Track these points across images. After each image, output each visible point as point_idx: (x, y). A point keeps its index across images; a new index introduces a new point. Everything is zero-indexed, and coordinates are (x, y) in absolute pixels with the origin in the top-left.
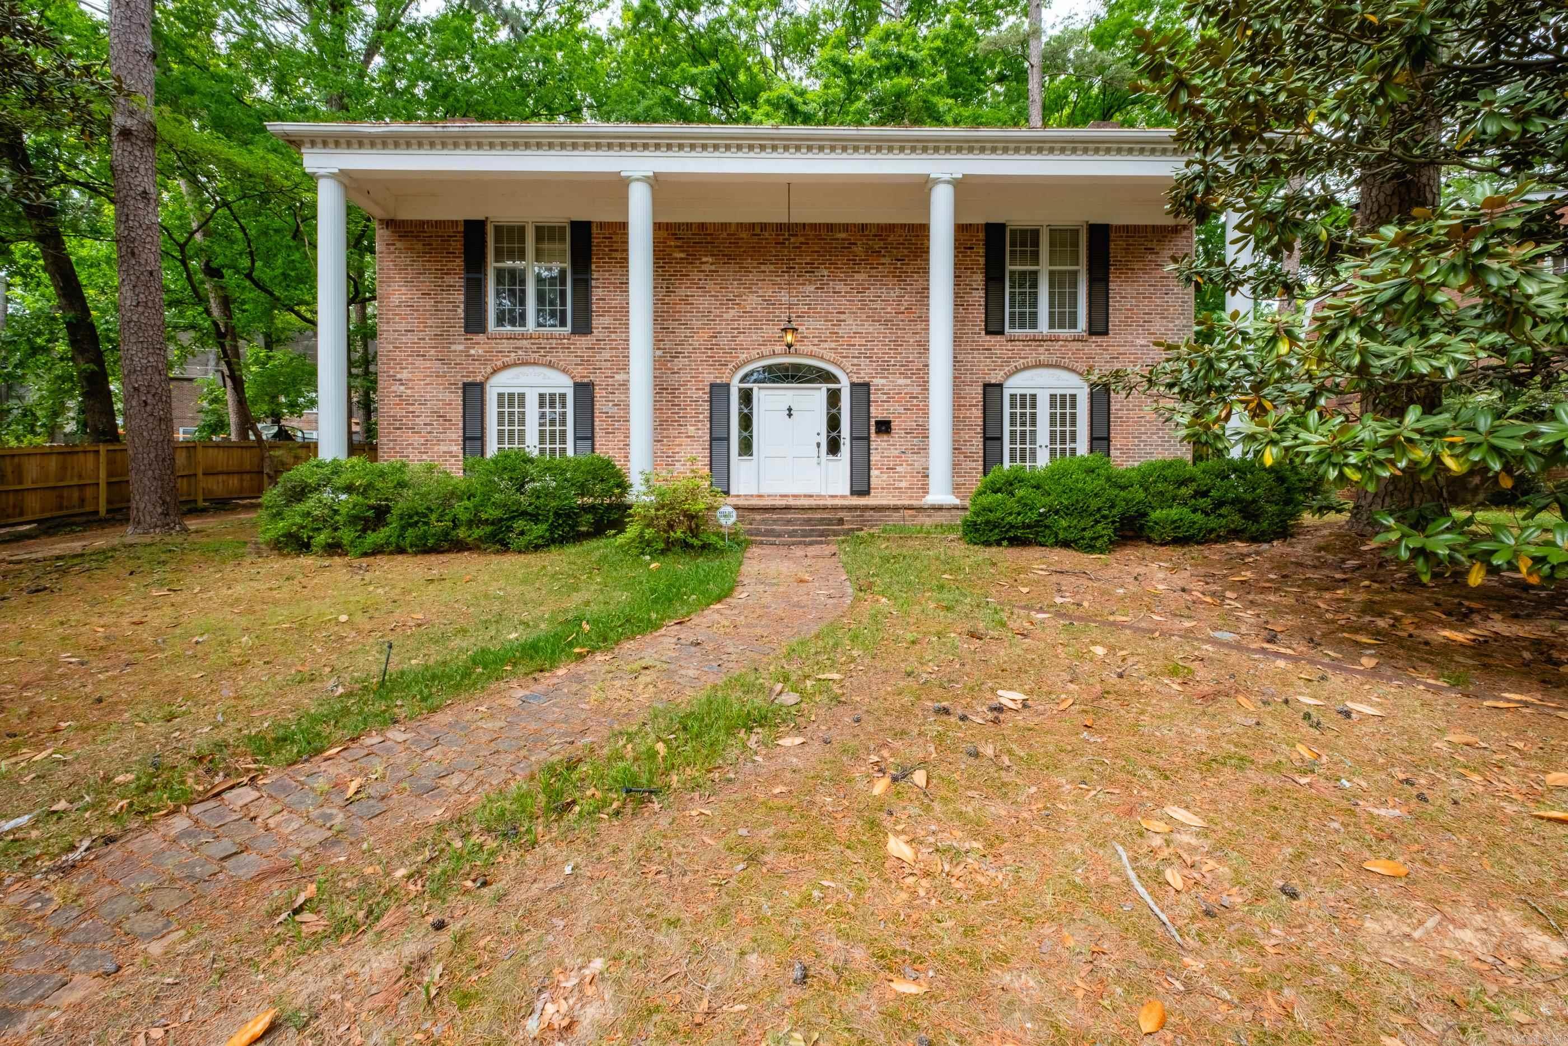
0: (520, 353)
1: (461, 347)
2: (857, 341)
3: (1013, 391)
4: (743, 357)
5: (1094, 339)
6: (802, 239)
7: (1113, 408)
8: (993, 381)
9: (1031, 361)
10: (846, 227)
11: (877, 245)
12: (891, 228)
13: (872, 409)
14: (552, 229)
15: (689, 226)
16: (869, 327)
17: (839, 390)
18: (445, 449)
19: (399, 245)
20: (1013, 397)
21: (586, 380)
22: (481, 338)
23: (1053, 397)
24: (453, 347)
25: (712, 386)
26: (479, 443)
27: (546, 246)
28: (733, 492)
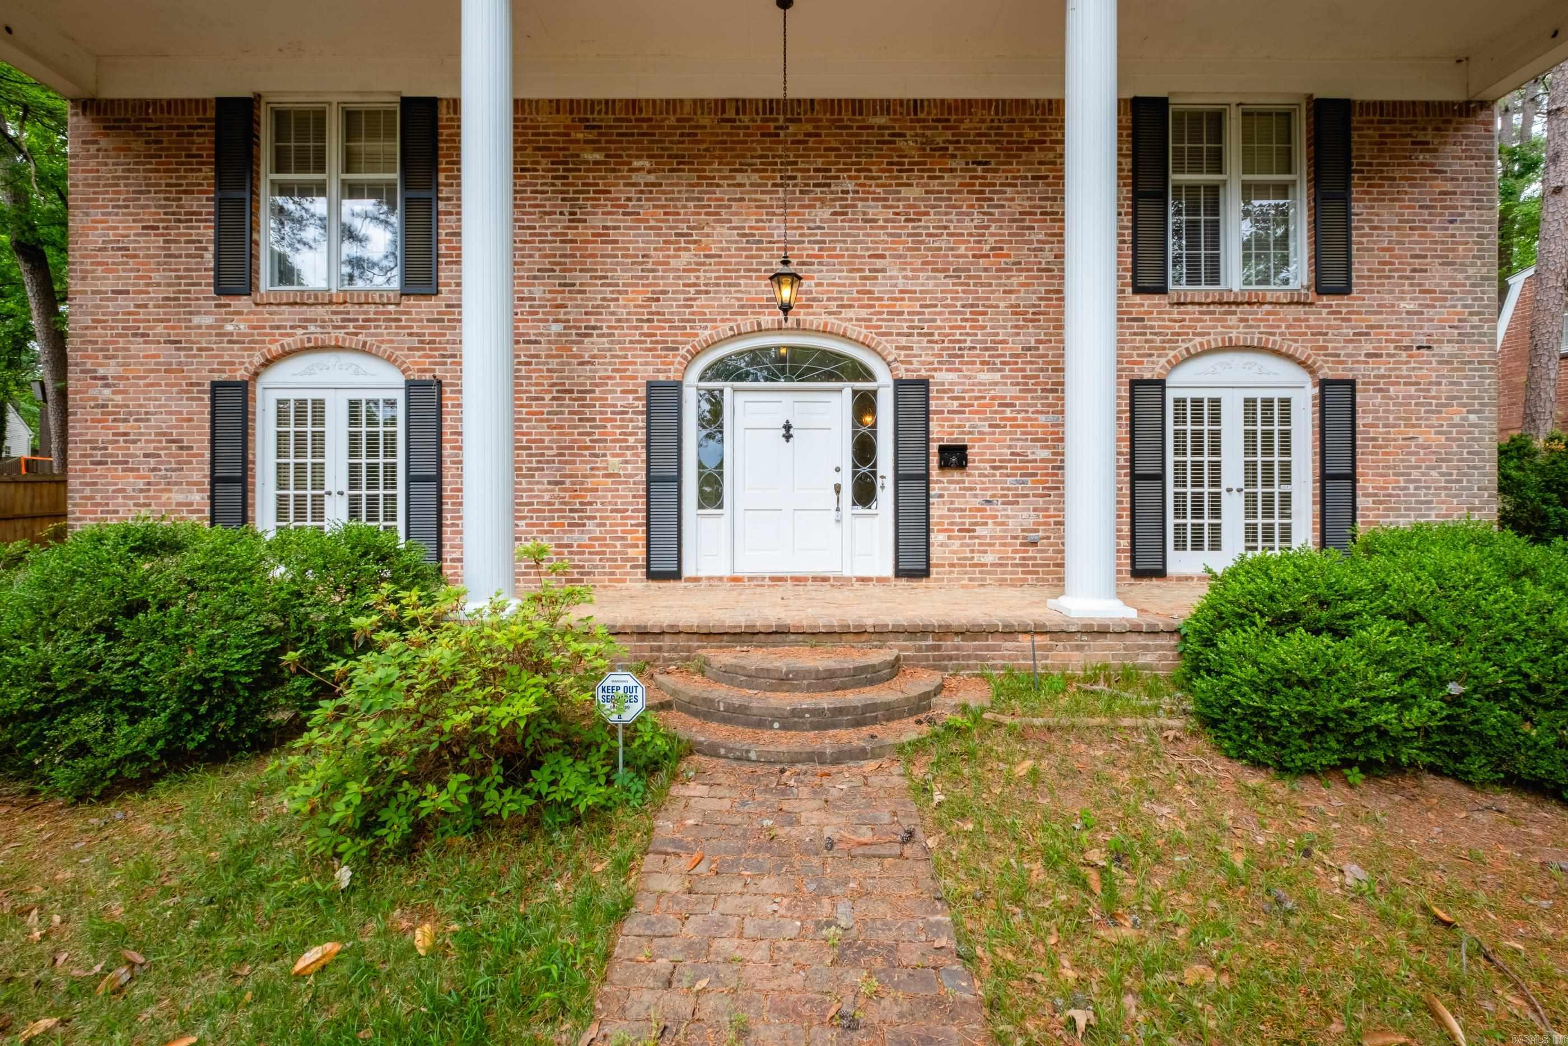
0: (312, 328)
1: (208, 320)
2: (905, 306)
3: (1180, 394)
4: (705, 334)
5: (1325, 300)
6: (809, 128)
7: (1359, 422)
8: (1147, 376)
9: (1214, 340)
10: (885, 106)
11: (942, 136)
12: (966, 106)
13: (934, 426)
14: (373, 115)
15: (609, 104)
16: (927, 282)
17: (874, 393)
18: (181, 498)
19: (104, 142)
20: (1179, 402)
21: (428, 376)
22: (242, 303)
23: (1250, 403)
24: (196, 320)
25: (651, 386)
26: (238, 488)
27: (363, 145)
28: (687, 571)
